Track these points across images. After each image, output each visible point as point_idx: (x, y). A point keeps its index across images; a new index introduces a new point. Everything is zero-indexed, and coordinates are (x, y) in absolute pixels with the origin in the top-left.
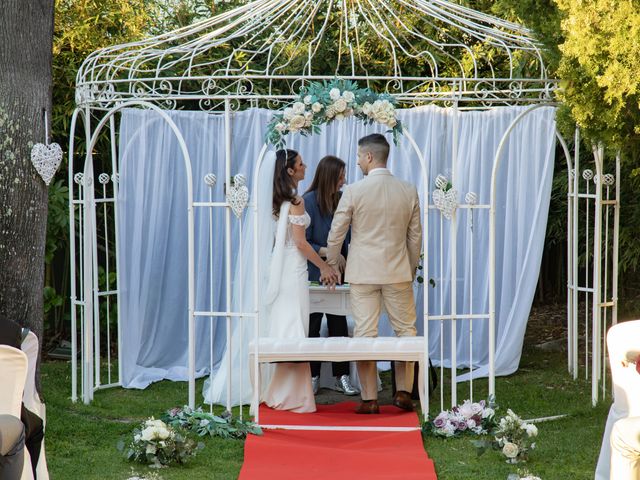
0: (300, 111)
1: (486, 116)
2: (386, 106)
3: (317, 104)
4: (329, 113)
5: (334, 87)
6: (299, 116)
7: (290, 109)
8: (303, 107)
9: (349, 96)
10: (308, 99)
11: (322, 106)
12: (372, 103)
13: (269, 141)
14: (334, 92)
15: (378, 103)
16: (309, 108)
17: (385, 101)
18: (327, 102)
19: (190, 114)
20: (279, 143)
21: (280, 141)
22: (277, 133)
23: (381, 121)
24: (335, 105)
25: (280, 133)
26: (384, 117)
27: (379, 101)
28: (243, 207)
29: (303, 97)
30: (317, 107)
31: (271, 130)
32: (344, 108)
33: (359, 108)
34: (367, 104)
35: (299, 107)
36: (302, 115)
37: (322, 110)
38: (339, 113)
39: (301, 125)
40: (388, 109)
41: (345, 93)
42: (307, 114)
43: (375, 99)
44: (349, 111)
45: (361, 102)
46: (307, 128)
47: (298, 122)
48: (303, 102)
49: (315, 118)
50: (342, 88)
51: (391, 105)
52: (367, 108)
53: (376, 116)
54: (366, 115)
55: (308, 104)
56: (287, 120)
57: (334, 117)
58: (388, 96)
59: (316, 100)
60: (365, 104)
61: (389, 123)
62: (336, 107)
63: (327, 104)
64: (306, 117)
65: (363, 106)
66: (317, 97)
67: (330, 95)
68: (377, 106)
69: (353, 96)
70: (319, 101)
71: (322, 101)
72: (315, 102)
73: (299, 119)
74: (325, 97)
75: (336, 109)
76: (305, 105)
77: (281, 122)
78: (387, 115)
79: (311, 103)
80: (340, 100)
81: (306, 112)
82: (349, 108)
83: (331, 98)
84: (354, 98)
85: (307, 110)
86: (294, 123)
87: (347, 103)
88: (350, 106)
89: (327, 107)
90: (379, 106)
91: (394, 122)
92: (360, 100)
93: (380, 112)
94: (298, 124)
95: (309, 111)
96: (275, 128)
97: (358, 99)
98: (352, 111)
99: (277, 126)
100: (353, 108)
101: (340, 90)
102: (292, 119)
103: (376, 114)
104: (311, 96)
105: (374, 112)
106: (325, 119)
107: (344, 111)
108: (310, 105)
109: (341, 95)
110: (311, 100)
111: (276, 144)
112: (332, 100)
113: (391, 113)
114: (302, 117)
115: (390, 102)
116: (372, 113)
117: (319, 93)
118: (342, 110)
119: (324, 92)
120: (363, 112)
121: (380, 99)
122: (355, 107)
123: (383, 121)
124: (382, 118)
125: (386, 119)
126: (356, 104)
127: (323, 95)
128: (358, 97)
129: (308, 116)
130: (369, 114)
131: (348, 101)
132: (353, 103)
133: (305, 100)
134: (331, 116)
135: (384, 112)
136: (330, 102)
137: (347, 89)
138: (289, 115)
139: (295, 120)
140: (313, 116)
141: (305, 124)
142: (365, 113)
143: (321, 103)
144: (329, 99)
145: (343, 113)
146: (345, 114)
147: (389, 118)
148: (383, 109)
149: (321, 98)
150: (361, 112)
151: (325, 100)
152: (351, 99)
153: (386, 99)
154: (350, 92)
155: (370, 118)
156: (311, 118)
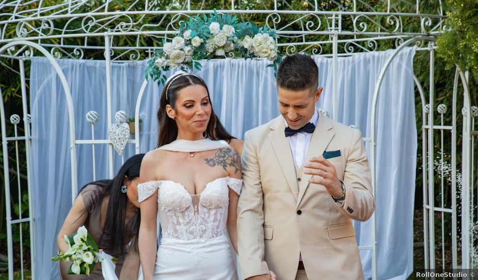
0: (178, 46)
1: (349, 61)
2: (266, 39)
3: (197, 38)
4: (210, 47)
5: (214, 21)
6: (178, 51)
7: (169, 44)
8: (183, 42)
9: (229, 30)
10: (188, 34)
11: (202, 40)
12: (252, 36)
13: (149, 77)
14: (214, 26)
15: (259, 37)
16: (188, 42)
17: (266, 35)
18: (207, 36)
19: (95, 63)
20: (160, 79)
21: (161, 77)
22: (157, 69)
23: (261, 55)
24: (215, 39)
25: (160, 69)
26: (264, 50)
27: (259, 34)
28: (125, 143)
29: (182, 32)
31: (150, 66)
33: (239, 41)
34: (247, 38)
35: (178, 42)
36: (182, 50)
37: (202, 45)
38: (219, 48)
39: (180, 61)
40: (269, 43)
41: (225, 27)
42: (187, 48)
43: (256, 33)
44: (229, 45)
45: (241, 36)
46: (187, 63)
47: (178, 57)
48: (182, 36)
49: (195, 53)
50: (222, 21)
51: (271, 39)
52: (247, 42)
53: (257, 50)
54: (246, 49)
55: (188, 39)
56: (167, 55)
57: (214, 51)
58: (268, 30)
59: (195, 34)
60: (245, 38)
61: (270, 57)
62: (216, 41)
63: (207, 38)
64: (186, 52)
65: (244, 40)
66: (197, 31)
67: (210, 29)
68: (257, 39)
69: (233, 30)
70: (199, 36)
71: (202, 36)
72: (194, 37)
73: (179, 54)
74: (205, 31)
75: (216, 43)
76: (185, 40)
77: (161, 58)
78: (267, 49)
79: (191, 38)
80: (220, 34)
81: (186, 47)
82: (229, 42)
83: (211, 32)
84: (234, 32)
85: (187, 45)
86: (174, 59)
87: (228, 37)
88: (230, 40)
89: (207, 41)
90: (260, 40)
91: (275, 56)
92: (241, 34)
93: (261, 46)
94: (178, 59)
95: (189, 46)
96: (155, 64)
97: (238, 33)
98: (232, 45)
99: (156, 61)
100: (233, 42)
101: (220, 24)
102: (172, 54)
103: (256, 48)
104: (190, 31)
105: (254, 45)
106: (205, 54)
107: (224, 45)
108: (190, 40)
109: (221, 29)
110: (191, 35)
111: (157, 81)
112: (212, 34)
113: (272, 47)
114: (182, 52)
115: (270, 35)
116: (252, 47)
117: (198, 27)
118: (222, 44)
119: (204, 26)
120: (243, 46)
121: (260, 32)
122: (235, 41)
123: (263, 54)
124: (263, 52)
125: (266, 52)
126: (236, 38)
127: (203, 29)
128: (238, 31)
129: (188, 51)
130: (249, 48)
131: (228, 36)
132: (233, 37)
133: (184, 34)
134: (211, 51)
135: (265, 46)
136: (210, 36)
137: (226, 23)
138: (169, 50)
139: (175, 55)
140: (193, 50)
141: (185, 59)
142: (245, 47)
143: (201, 38)
144: (209, 33)
145: (223, 47)
146: (225, 49)
147: (269, 52)
148: (264, 42)
149: (201, 33)
150: (241, 46)
151: (205, 34)
152: (231, 33)
153: (266, 33)
154: (230, 26)
155: (251, 52)
156: (191, 53)
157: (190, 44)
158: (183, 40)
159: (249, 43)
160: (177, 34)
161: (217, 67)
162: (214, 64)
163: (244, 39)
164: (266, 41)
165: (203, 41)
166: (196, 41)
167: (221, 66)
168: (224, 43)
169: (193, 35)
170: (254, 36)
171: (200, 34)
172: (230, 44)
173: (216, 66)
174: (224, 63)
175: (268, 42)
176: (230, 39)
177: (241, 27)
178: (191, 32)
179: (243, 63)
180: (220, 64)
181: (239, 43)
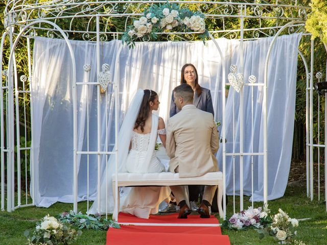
0: (143, 23)
2: (199, 19)
3: (155, 18)
4: (163, 24)
5: (165, 7)
6: (143, 26)
7: (137, 21)
9: (175, 13)
10: (149, 15)
11: (158, 19)
12: (190, 17)
13: (124, 42)
14: (166, 11)
15: (194, 18)
16: (149, 20)
17: (198, 16)
20: (131, 44)
22: (130, 37)
23: (195, 29)
24: (166, 19)
27: (194, 16)
29: (146, 14)
30: (155, 20)
33: (181, 20)
34: (186, 18)
35: (143, 20)
36: (145, 25)
37: (158, 22)
38: (169, 24)
41: (173, 11)
43: (192, 15)
45: (183, 17)
48: (146, 17)
49: (153, 27)
51: (201, 19)
52: (186, 21)
53: (192, 26)
56: (136, 28)
57: (166, 27)
58: (200, 14)
61: (201, 30)
63: (161, 18)
64: (148, 26)
66: (155, 14)
69: (177, 13)
70: (156, 16)
71: (158, 16)
72: (153, 17)
73: (143, 28)
74: (160, 13)
75: (167, 21)
76: (147, 19)
77: (132, 30)
78: (199, 25)
80: (169, 16)
81: (148, 23)
83: (164, 14)
86: (140, 31)
87: (174, 18)
88: (176, 20)
89: (161, 20)
91: (204, 30)
93: (195, 23)
94: (143, 31)
95: (150, 23)
96: (128, 34)
97: (181, 15)
99: (129, 32)
100: (178, 21)
101: (169, 9)
102: (139, 27)
103: (192, 24)
106: (160, 28)
107: (172, 22)
108: (150, 19)
109: (170, 12)
110: (151, 16)
111: (129, 45)
112: (164, 16)
113: (202, 24)
115: (201, 17)
116: (190, 24)
117: (156, 11)
118: (170, 22)
124: (196, 27)
125: (198, 27)
126: (179, 18)
127: (158, 12)
128: (181, 13)
130: (188, 24)
134: (163, 26)
135: (198, 23)
137: (174, 9)
138: (137, 25)
139: (141, 28)
141: (147, 31)
142: (185, 24)
144: (162, 15)
145: (171, 24)
147: (200, 27)
148: (197, 21)
149: (158, 14)
150: (183, 23)
151: (160, 15)
152: (176, 15)
154: (175, 11)
155: (189, 27)
156: (151, 27)
160: (142, 16)
163: (184, 19)
172: (176, 22)
175: (199, 21)
176: (176, 18)
177: (182, 11)
178: (151, 14)
181: (181, 22)
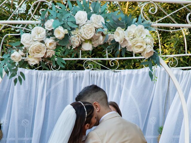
0: (39, 37)
2: (141, 32)
3: (61, 29)
4: (75, 41)
5: (82, 9)
6: (38, 43)
7: (28, 35)
8: (43, 32)
9: (98, 20)
10: (49, 24)
11: (66, 31)
13: (4, 73)
14: (81, 16)
15: (133, 29)
16: (50, 33)
17: (141, 27)
18: (73, 27)
20: (17, 77)
22: (14, 64)
23: (135, 49)
24: (81, 30)
26: (139, 44)
27: (133, 26)
29: (44, 21)
30: (60, 33)
32: (92, 35)
33: (110, 34)
34: (119, 30)
35: (39, 33)
36: (42, 42)
37: (67, 36)
38: (86, 41)
39: (41, 55)
41: (94, 17)
43: (129, 24)
45: (112, 28)
46: (48, 58)
47: (38, 51)
48: (43, 26)
51: (147, 31)
52: (119, 35)
53: (130, 44)
54: (118, 43)
55: (50, 30)
56: (25, 48)
57: (80, 46)
58: (143, 22)
59: (59, 24)
60: (117, 30)
61: (146, 52)
62: (83, 33)
63: (73, 29)
64: (48, 45)
65: (115, 33)
66: (60, 21)
67: (76, 19)
68: (130, 31)
69: (103, 20)
70: (63, 26)
71: (66, 26)
72: (58, 27)
73: (39, 47)
74: (70, 20)
75: (83, 35)
76: (47, 31)
77: (18, 51)
78: (142, 42)
79: (53, 28)
80: (87, 25)
81: (48, 39)
82: (97, 35)
83: (77, 23)
84: (104, 23)
85: (48, 37)
86: (33, 52)
87: (96, 29)
88: (99, 32)
89: (72, 33)
90: (134, 32)
91: (151, 51)
92: (111, 25)
93: (135, 39)
94: (38, 53)
95: (51, 38)
96: (11, 58)
97: (109, 24)
98: (101, 38)
99: (12, 55)
100: (103, 35)
101: (87, 12)
102: (31, 47)
103: (129, 41)
104: (53, 20)
105: (127, 39)
106: (69, 48)
107: (92, 38)
108: (52, 31)
109: (89, 19)
110: (54, 25)
111: (13, 78)
112: (78, 25)
113: (148, 40)
114: (43, 45)
115: (145, 28)
116: (125, 40)
117: (62, 16)
118: (89, 37)
119: (68, 15)
120: (114, 40)
121: (134, 23)
122: (105, 33)
123: (138, 49)
124: (137, 47)
125: (141, 47)
126: (106, 29)
127: (67, 18)
128: (108, 21)
129: (50, 44)
130: (121, 41)
131: (97, 27)
132: (103, 28)
133: (45, 24)
134: (77, 44)
135: (140, 39)
136: (76, 26)
137: (95, 12)
138: (27, 42)
139: (34, 48)
140: (55, 44)
141: (46, 53)
142: (117, 41)
143: (65, 28)
144: (75, 23)
145: (91, 40)
146: (93, 43)
147: (145, 46)
148: (138, 35)
149: (65, 22)
150: (112, 40)
151: (70, 24)
152: (100, 24)
153: (141, 24)
154: (99, 15)
155: (123, 47)
156: (53, 46)
157: (53, 35)
158: (45, 30)
159: (121, 36)
160: (37, 25)
161: (77, 78)
162: (74, 75)
163: (115, 31)
164: (141, 34)
165: (67, 33)
166: (59, 32)
167: (80, 77)
168: (92, 36)
169: (56, 25)
170: (126, 28)
171: (64, 24)
172: (99, 37)
173: (75, 76)
174: (83, 73)
175: (143, 35)
176: (99, 30)
177: (111, 17)
178: (54, 22)
179: (101, 75)
180: (80, 74)
181: (109, 36)
